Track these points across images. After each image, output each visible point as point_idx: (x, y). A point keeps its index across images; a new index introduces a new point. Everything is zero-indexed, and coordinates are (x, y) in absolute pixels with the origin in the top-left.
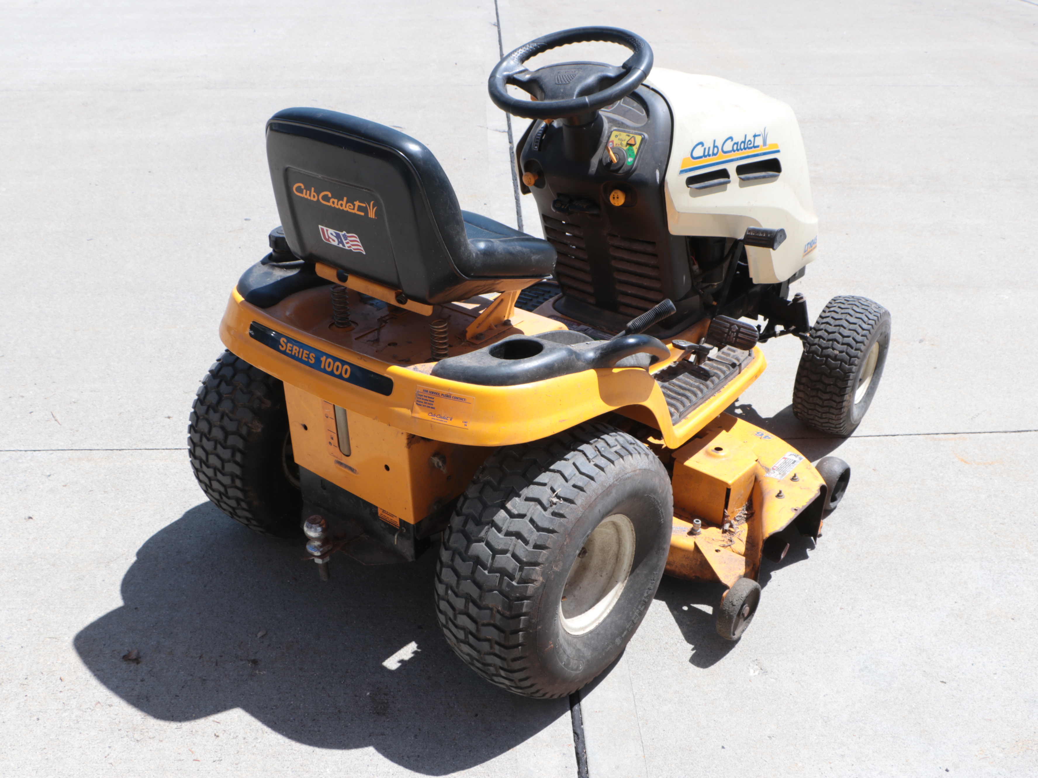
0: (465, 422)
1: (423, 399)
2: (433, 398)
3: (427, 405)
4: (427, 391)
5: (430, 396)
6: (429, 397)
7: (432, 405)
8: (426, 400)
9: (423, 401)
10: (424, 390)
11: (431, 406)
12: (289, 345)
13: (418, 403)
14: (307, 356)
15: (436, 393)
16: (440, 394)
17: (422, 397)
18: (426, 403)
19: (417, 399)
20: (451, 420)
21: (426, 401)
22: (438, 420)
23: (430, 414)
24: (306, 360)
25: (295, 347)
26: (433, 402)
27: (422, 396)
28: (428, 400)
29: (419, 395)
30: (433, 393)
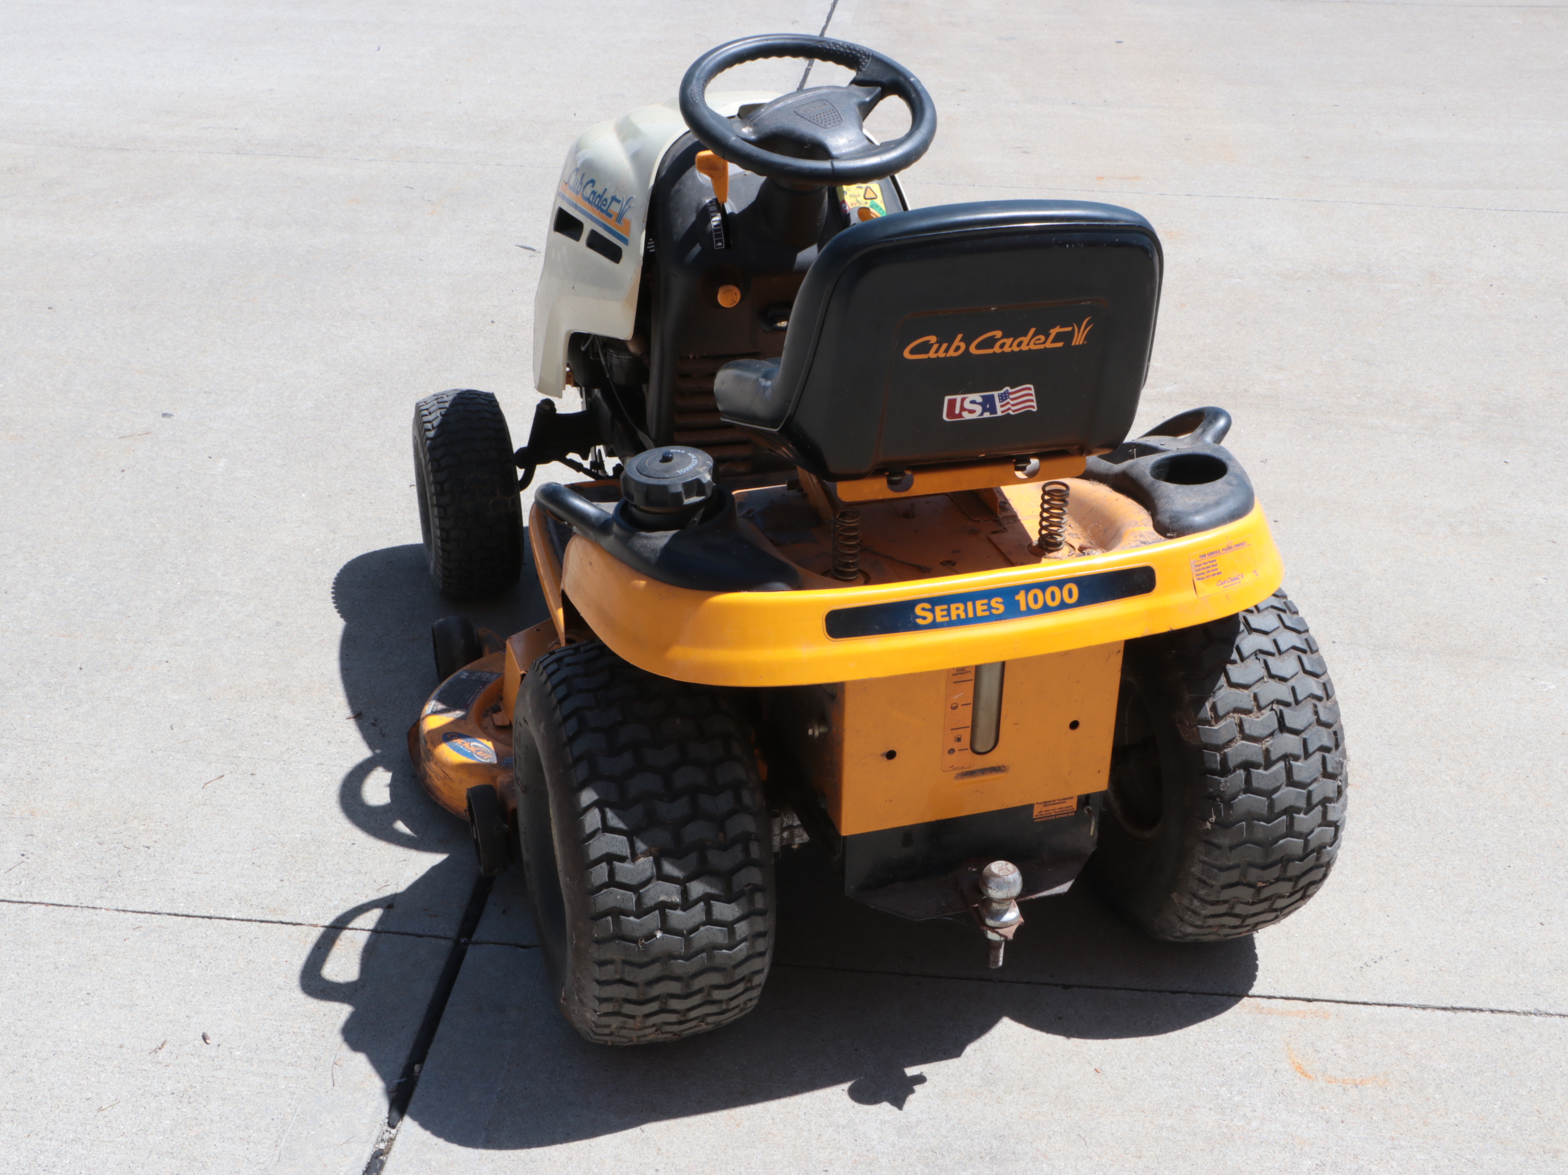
0: (1255, 571)
1: (1203, 569)
2: (1215, 561)
3: (1211, 573)
4: (1205, 555)
5: (1211, 559)
6: (1210, 562)
7: (1217, 569)
8: (1208, 567)
9: (1205, 571)
10: (1200, 557)
11: (1216, 572)
12: (938, 609)
13: (1200, 577)
14: (985, 607)
15: (1216, 552)
16: (1221, 551)
17: (1201, 567)
18: (1208, 572)
19: (1196, 573)
20: (1242, 577)
21: (1208, 569)
22: (1231, 585)
23: (1219, 583)
24: (987, 613)
25: (953, 607)
26: (1216, 565)
27: (1201, 565)
28: (1209, 567)
29: (1197, 566)
30: (1212, 553)
